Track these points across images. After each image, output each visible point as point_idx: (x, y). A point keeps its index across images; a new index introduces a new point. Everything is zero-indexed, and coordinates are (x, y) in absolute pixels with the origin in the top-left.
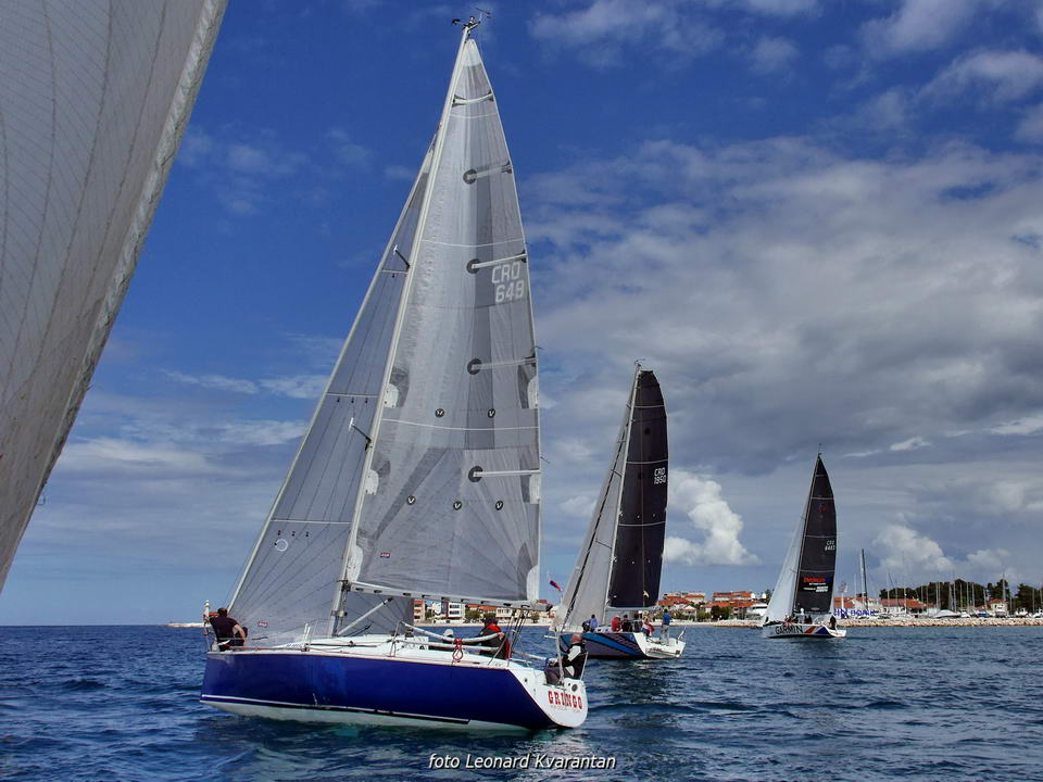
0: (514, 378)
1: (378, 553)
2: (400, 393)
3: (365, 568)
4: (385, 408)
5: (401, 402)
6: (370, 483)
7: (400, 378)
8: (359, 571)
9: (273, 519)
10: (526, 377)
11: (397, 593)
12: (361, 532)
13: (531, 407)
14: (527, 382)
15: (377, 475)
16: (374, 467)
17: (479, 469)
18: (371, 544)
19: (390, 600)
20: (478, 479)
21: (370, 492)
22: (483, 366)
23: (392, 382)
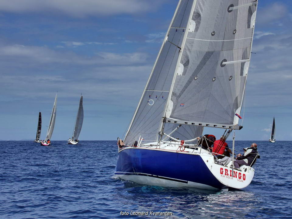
0: (246, 13)
1: (179, 104)
2: (196, 25)
3: (173, 111)
4: (189, 32)
5: (197, 29)
6: (180, 69)
7: (197, 17)
8: (171, 113)
9: (146, 90)
10: (252, 12)
11: (183, 122)
12: (174, 94)
13: (251, 28)
14: (252, 14)
15: (183, 66)
16: (182, 62)
17: (225, 60)
18: (177, 100)
19: (180, 126)
20: (224, 65)
21: (179, 74)
22: (234, 8)
23: (193, 19)
